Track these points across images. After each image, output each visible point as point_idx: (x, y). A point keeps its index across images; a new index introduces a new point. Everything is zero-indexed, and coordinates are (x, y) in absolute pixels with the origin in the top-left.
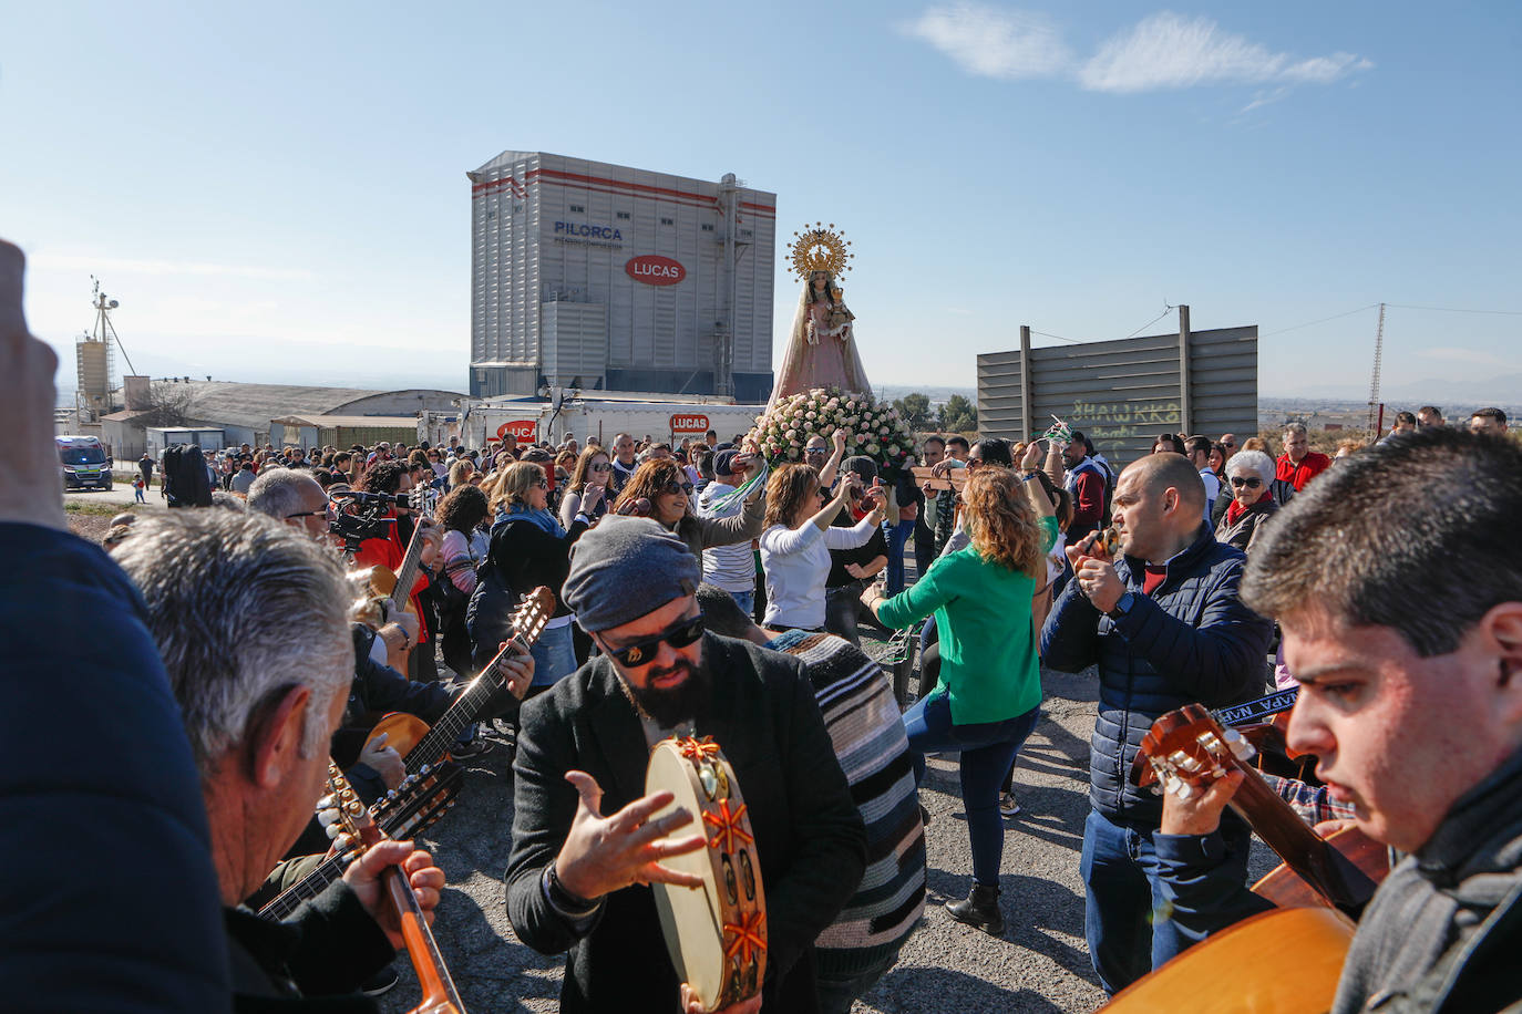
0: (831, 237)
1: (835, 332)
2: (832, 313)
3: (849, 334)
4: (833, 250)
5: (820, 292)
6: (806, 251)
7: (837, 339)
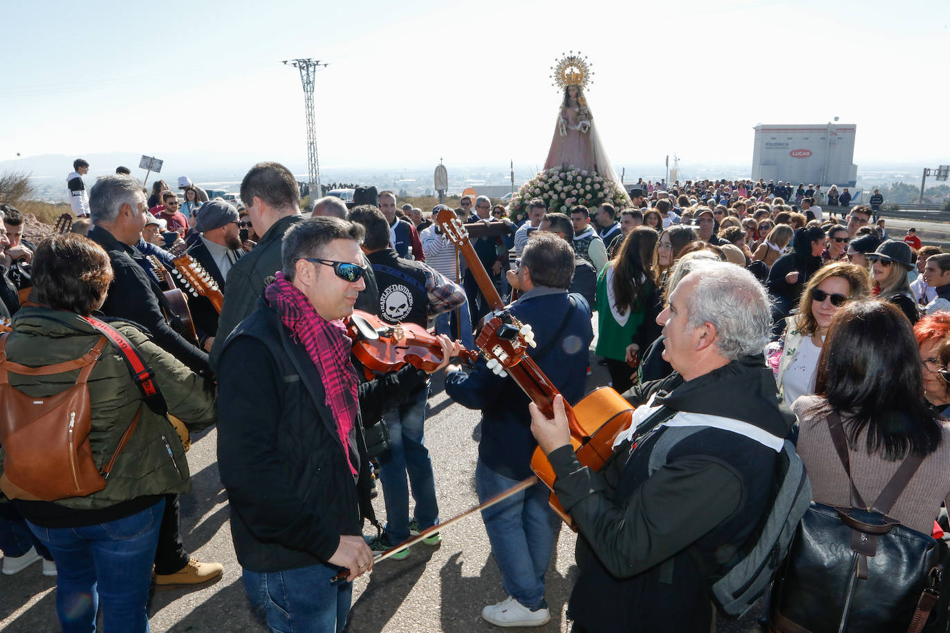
1: (579, 127)
2: (578, 114)
3: (589, 128)
4: (580, 70)
5: (573, 99)
6: (563, 71)
7: (580, 132)
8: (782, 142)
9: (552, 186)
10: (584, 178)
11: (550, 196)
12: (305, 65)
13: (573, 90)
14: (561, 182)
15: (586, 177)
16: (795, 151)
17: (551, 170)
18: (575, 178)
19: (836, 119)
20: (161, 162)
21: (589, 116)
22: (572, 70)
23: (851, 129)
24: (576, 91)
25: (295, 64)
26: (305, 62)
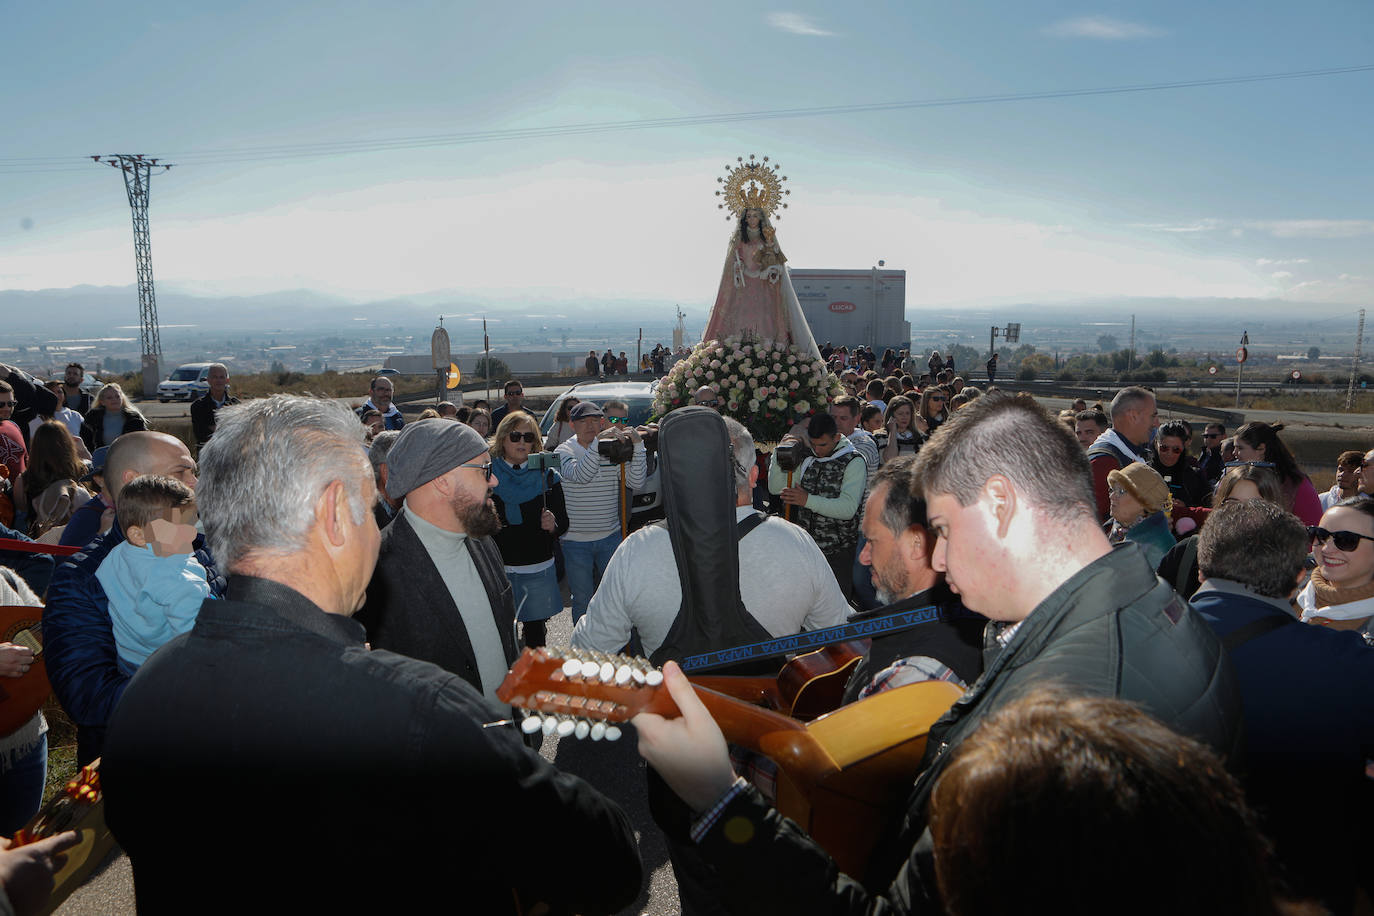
1: (764, 275)
2: (763, 254)
3: (780, 277)
4: (767, 186)
5: (753, 231)
6: (738, 187)
7: (769, 282)
8: (818, 292)
9: (734, 367)
10: (784, 357)
11: (731, 382)
12: (132, 165)
13: (754, 216)
14: (748, 361)
16: (835, 304)
18: (770, 354)
19: (881, 263)
21: (780, 257)
22: (753, 184)
23: (899, 277)
24: (759, 217)
25: (113, 163)
26: (132, 159)
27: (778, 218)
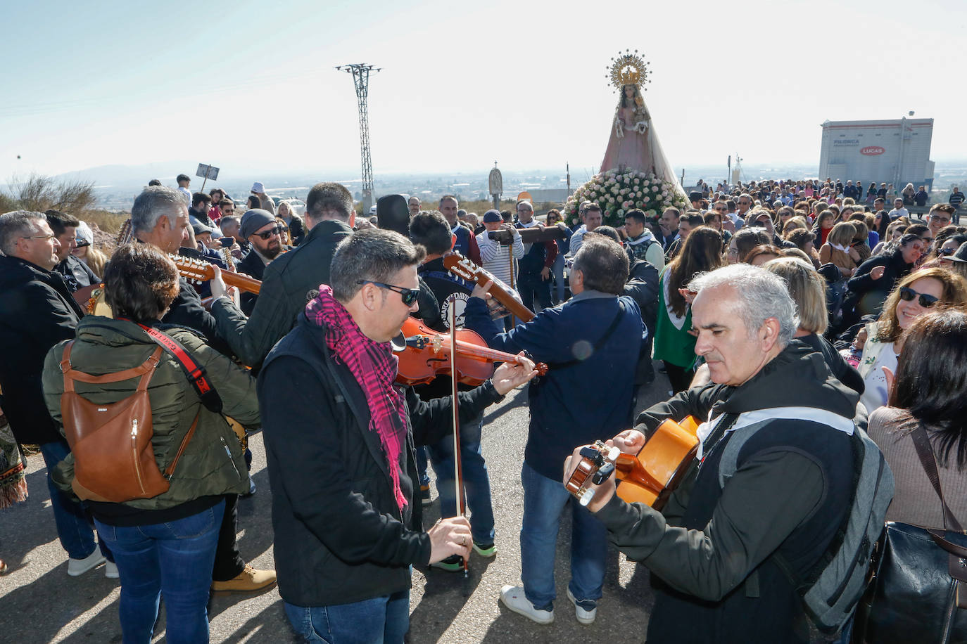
0: (636, 60)
1: (636, 128)
2: (636, 114)
3: (647, 129)
5: (630, 99)
6: (620, 71)
7: (637, 133)
8: (852, 139)
9: (608, 189)
10: (642, 181)
11: (606, 199)
12: (358, 70)
13: (630, 90)
14: (618, 185)
15: (644, 180)
16: (866, 149)
17: (608, 173)
18: (632, 180)
19: (912, 113)
20: (217, 170)
21: (646, 117)
22: (629, 69)
23: (928, 124)
24: (634, 90)
25: (348, 70)
26: (358, 67)
27: (646, 90)
